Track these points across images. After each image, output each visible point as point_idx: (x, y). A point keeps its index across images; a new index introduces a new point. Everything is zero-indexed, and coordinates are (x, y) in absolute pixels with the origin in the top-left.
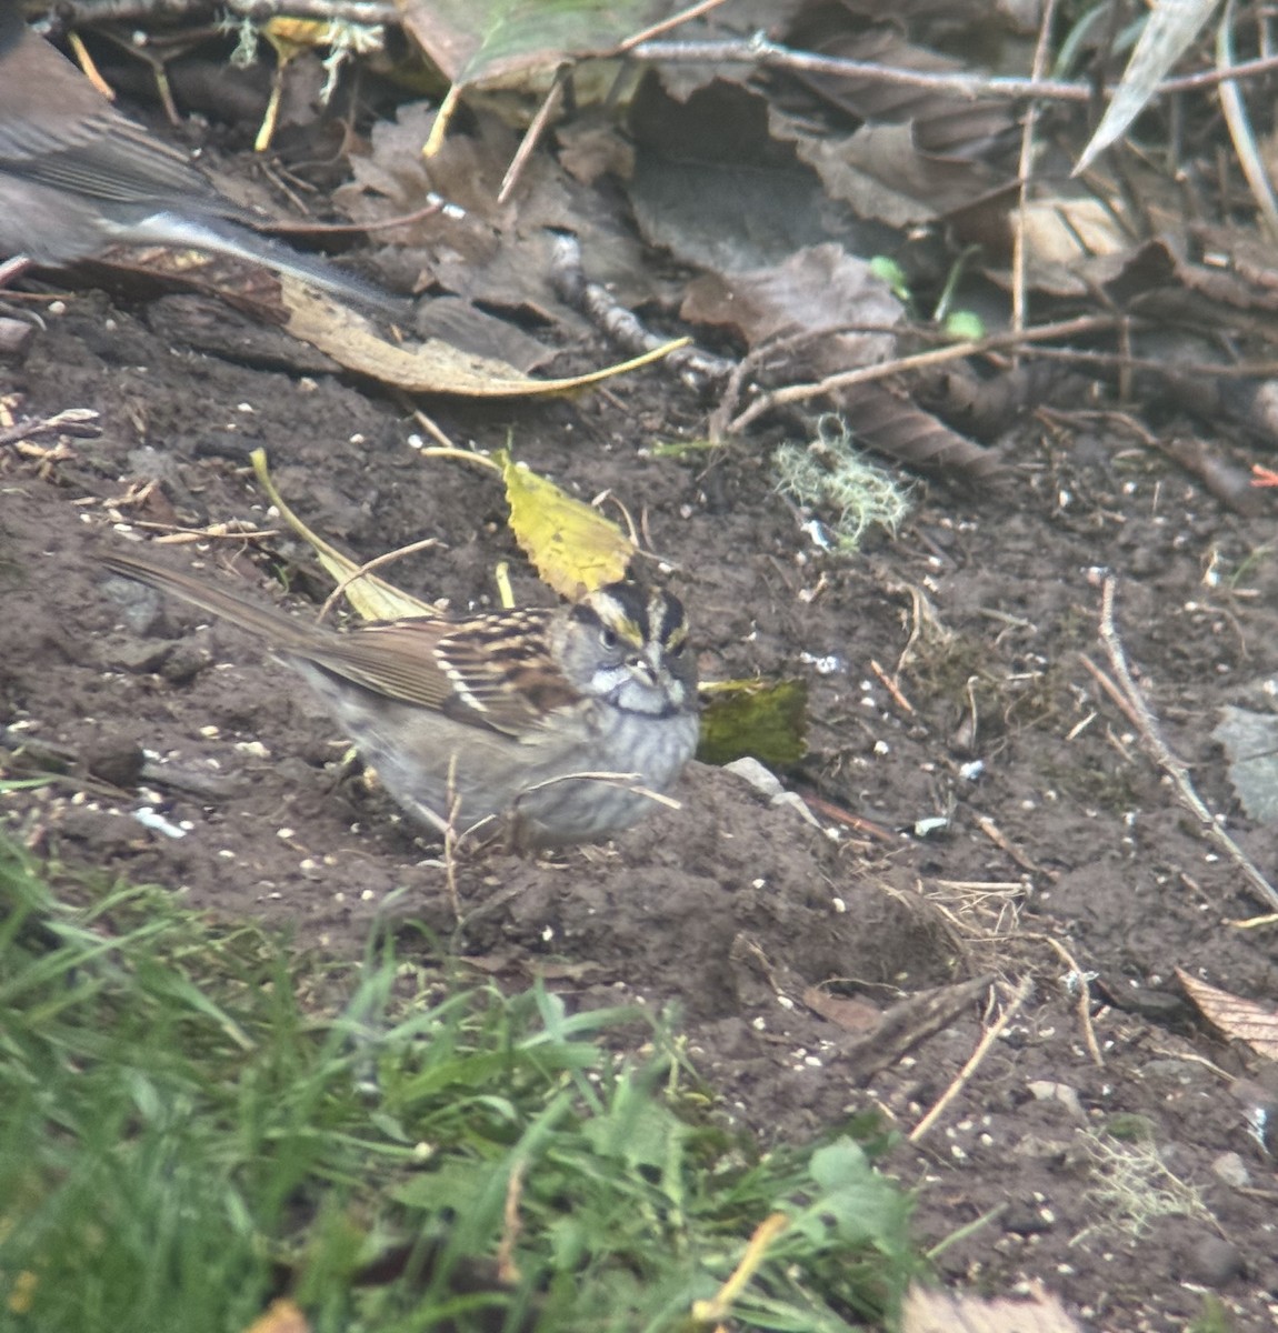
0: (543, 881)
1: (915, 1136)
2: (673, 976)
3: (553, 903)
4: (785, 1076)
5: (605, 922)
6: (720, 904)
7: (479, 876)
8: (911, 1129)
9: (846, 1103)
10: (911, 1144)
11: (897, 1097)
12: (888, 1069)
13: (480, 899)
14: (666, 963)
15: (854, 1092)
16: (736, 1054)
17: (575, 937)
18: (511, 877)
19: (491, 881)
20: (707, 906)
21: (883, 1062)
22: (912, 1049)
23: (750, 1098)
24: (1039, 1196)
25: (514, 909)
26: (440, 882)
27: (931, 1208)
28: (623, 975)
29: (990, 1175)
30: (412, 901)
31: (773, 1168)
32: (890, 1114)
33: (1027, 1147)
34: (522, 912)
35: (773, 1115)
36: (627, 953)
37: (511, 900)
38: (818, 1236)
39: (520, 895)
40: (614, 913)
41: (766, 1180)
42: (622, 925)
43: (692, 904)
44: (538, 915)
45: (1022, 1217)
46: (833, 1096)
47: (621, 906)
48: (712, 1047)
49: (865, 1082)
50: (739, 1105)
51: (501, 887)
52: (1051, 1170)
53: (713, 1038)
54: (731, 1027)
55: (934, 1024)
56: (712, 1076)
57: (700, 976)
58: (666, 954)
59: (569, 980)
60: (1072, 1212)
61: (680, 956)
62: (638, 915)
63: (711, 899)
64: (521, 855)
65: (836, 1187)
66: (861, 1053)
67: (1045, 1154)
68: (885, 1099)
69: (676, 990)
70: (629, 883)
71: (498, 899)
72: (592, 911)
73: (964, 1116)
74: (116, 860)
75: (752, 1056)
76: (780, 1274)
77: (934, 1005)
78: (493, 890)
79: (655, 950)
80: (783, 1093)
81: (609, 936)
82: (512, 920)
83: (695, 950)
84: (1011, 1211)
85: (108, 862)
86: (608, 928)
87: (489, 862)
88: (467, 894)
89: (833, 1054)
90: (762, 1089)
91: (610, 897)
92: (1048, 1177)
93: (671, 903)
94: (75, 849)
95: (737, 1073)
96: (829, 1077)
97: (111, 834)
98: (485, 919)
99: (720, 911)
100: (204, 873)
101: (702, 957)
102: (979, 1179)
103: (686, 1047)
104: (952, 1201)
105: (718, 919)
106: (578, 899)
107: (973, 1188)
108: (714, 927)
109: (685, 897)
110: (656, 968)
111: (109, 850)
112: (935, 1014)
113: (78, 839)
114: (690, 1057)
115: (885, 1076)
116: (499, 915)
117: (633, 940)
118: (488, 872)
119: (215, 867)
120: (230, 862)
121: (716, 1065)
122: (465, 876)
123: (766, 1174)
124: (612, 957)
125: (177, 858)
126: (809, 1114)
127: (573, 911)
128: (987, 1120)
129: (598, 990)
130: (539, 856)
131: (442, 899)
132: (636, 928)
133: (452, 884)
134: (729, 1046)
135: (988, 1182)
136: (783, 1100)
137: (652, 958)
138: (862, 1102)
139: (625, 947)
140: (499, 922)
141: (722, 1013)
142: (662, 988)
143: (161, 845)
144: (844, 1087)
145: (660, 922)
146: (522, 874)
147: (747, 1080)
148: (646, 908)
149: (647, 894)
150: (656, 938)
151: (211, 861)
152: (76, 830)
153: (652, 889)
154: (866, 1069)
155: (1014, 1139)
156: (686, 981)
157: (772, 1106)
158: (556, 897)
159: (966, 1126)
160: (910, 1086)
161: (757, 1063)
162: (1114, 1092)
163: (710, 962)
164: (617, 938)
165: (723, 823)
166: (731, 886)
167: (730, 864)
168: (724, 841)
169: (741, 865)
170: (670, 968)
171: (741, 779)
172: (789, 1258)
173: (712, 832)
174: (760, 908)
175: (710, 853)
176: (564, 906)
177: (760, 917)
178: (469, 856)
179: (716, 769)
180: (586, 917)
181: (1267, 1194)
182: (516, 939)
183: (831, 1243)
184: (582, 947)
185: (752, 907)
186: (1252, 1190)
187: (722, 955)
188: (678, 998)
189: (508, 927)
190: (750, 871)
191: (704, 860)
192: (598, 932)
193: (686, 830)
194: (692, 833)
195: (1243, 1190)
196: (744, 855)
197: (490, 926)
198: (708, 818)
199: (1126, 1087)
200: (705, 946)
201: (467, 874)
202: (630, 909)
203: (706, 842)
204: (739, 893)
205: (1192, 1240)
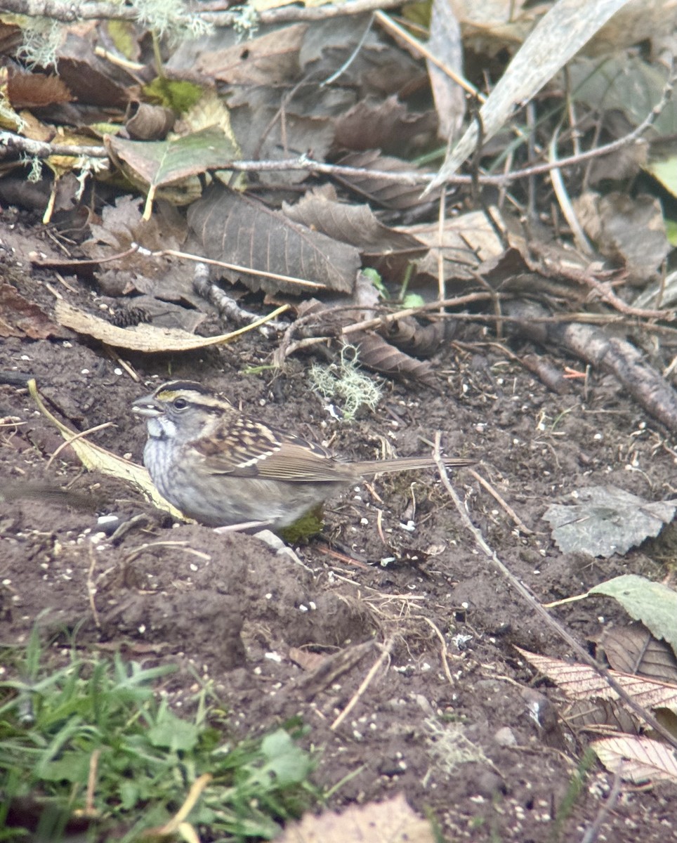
0: (139, 600)
1: (334, 726)
2: (209, 648)
3: (145, 612)
4: (265, 699)
5: (173, 621)
6: (234, 608)
7: (105, 600)
8: (332, 722)
9: (298, 711)
10: (332, 731)
11: (327, 707)
12: (323, 691)
13: (106, 612)
14: (206, 641)
15: (302, 705)
16: (243, 687)
17: (156, 630)
18: (122, 599)
19: (112, 602)
20: (227, 610)
21: (320, 688)
22: (336, 680)
23: (248, 711)
24: (399, 755)
25: (124, 617)
26: (86, 604)
27: (341, 765)
28: (183, 648)
29: (374, 745)
30: (69, 615)
31: (246, 749)
32: (321, 715)
33: (394, 730)
34: (128, 618)
35: (260, 719)
36: (185, 637)
37: (122, 612)
38: (266, 783)
39: (127, 609)
40: (178, 616)
41: (241, 755)
42: (182, 622)
43: (219, 609)
44: (137, 619)
45: (389, 767)
46: (290, 708)
47: (180, 612)
48: (229, 685)
49: (311, 699)
50: (242, 715)
51: (118, 605)
52: (407, 741)
53: (230, 680)
54: (240, 673)
55: (346, 667)
56: (228, 700)
57: (224, 646)
58: (205, 636)
59: (153, 653)
60: (417, 763)
61: (213, 637)
62: (190, 616)
63: (229, 606)
64: (128, 587)
65: (277, 756)
66: (308, 684)
67: (404, 732)
68: (319, 708)
69: (211, 655)
70: (186, 600)
71: (116, 612)
72: (165, 616)
73: (362, 714)
75: (251, 688)
76: (247, 804)
77: (346, 656)
78: (114, 607)
79: (200, 634)
80: (265, 707)
81: (175, 629)
82: (123, 622)
83: (221, 633)
84: (384, 763)
86: (174, 624)
87: (112, 592)
88: (100, 610)
89: (294, 685)
90: (254, 706)
91: (175, 608)
92: (404, 745)
93: (208, 609)
95: (241, 698)
96: (289, 698)
98: (109, 623)
99: (234, 612)
101: (225, 637)
102: (368, 748)
103: (214, 685)
104: (352, 760)
105: (233, 616)
106: (158, 610)
107: (365, 752)
108: (231, 621)
109: (215, 606)
110: (201, 644)
112: (346, 661)
114: (216, 691)
115: (322, 696)
116: (116, 620)
117: (187, 630)
118: (111, 597)
121: (230, 694)
122: (98, 600)
123: (242, 752)
124: (177, 638)
126: (278, 718)
127: (155, 616)
128: (374, 716)
129: (169, 657)
130: (139, 588)
131: (87, 613)
132: (189, 624)
133: (93, 605)
134: (238, 684)
135: (373, 749)
136: (264, 711)
137: (198, 639)
138: (307, 710)
139: (184, 634)
140: (116, 624)
141: (236, 666)
142: (203, 655)
144: (296, 702)
145: (202, 620)
146: (129, 598)
147: (246, 701)
148: (195, 612)
149: (195, 605)
150: (200, 628)
153: (197, 602)
154: (311, 691)
155: (387, 725)
156: (217, 650)
157: (258, 714)
158: (146, 608)
159: (363, 720)
160: (334, 700)
161: (251, 692)
162: (459, 698)
163: (230, 640)
164: (179, 629)
165: (250, 565)
166: (253, 598)
167: (254, 586)
168: (250, 574)
169: (259, 587)
170: (208, 643)
171: (262, 542)
172: (253, 797)
173: (244, 571)
174: (269, 609)
175: (242, 581)
176: (151, 614)
177: (269, 614)
178: (102, 590)
179: (249, 537)
180: (163, 619)
181: (523, 748)
182: (126, 632)
183: (275, 786)
184: (161, 635)
185: (265, 609)
186: (516, 747)
187: (237, 635)
188: (212, 659)
189: (121, 626)
190: (264, 589)
191: (239, 585)
192: (169, 627)
193: (229, 570)
194: (232, 571)
195: (511, 747)
196: (261, 582)
197: (112, 626)
198: (242, 563)
199: (465, 695)
200: (227, 631)
201: (100, 600)
202: (186, 613)
203: (240, 575)
204: (258, 602)
205: (479, 775)
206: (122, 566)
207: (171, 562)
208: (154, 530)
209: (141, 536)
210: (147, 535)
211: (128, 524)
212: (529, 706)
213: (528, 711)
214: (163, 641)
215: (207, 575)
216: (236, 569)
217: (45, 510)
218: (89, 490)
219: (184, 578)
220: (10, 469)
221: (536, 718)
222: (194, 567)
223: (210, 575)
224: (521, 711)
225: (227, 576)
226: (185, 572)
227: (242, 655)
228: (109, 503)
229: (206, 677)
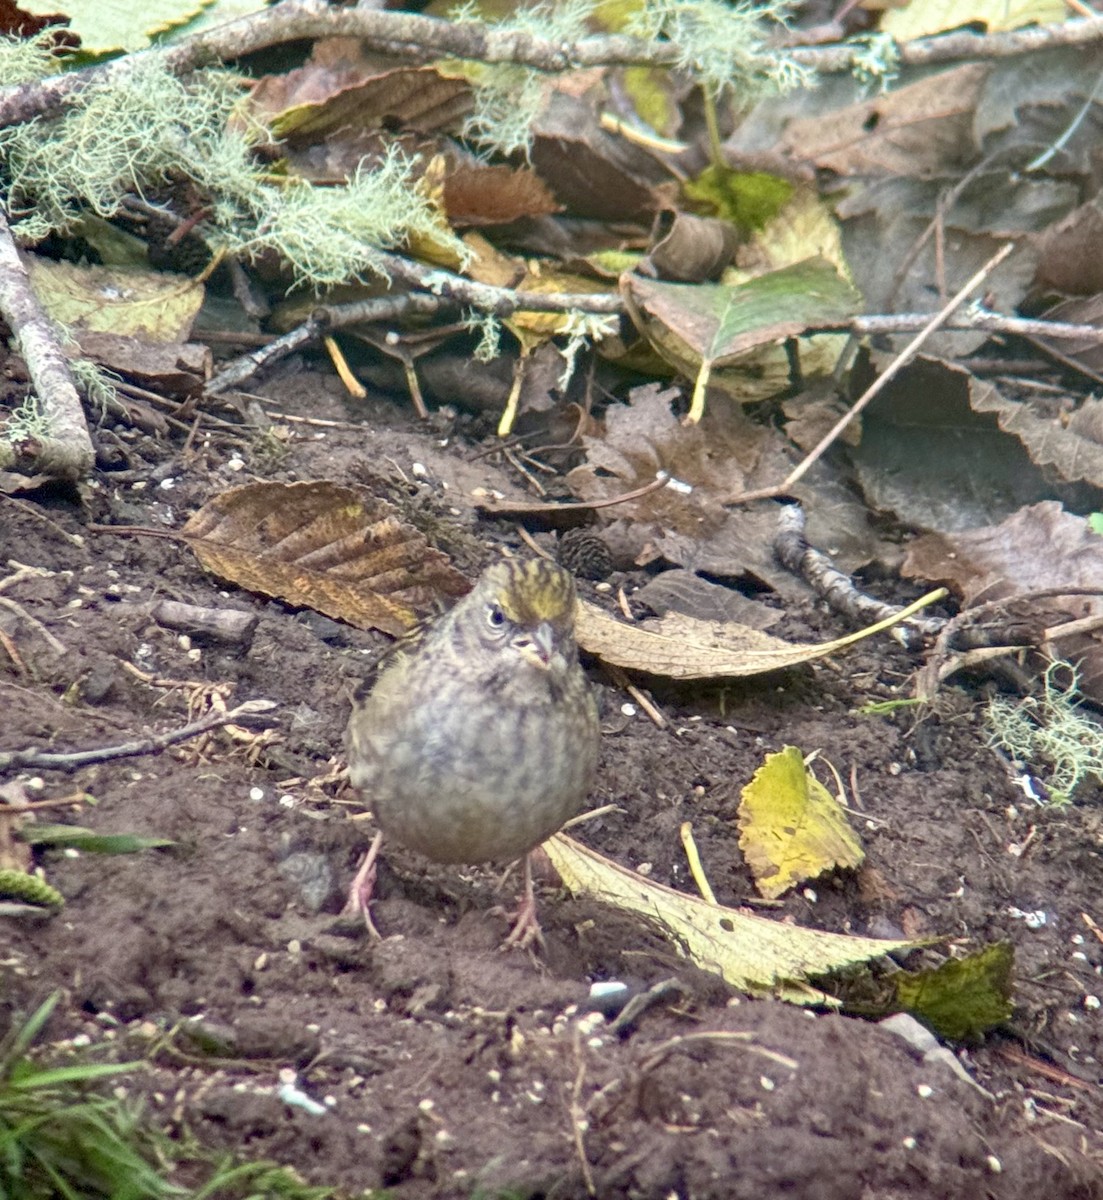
0: (667, 1144)
3: (678, 1167)
5: (728, 1185)
6: (844, 1164)
7: (605, 1142)
13: (606, 1166)
18: (636, 1142)
19: (616, 1147)
20: (830, 1166)
25: (639, 1175)
26: (569, 1149)
30: (538, 1170)
34: (646, 1178)
37: (635, 1167)
39: (645, 1160)
40: (738, 1176)
42: (746, 1189)
43: (814, 1166)
44: (663, 1180)
47: (742, 1169)
51: (627, 1153)
62: (761, 1177)
63: (835, 1160)
64: (646, 1118)
70: (752, 1146)
71: (622, 1166)
72: (715, 1175)
74: (255, 1140)
78: (619, 1156)
82: (637, 1186)
85: (247, 1141)
86: (732, 1192)
87: (616, 1128)
88: (594, 1162)
91: (733, 1161)
93: (794, 1165)
94: (216, 1130)
97: (251, 1112)
98: (613, 1185)
99: (844, 1171)
100: (340, 1148)
105: (841, 1180)
106: (701, 1163)
108: (838, 1188)
109: (808, 1158)
111: (248, 1128)
113: (219, 1120)
116: (624, 1182)
118: (615, 1137)
119: (351, 1142)
120: (366, 1136)
122: (591, 1142)
125: (313, 1134)
127: (696, 1175)
130: (667, 1121)
131: (570, 1167)
132: (759, 1192)
133: (581, 1152)
140: (625, 1189)
143: (298, 1122)
145: (783, 1185)
146: (648, 1139)
148: (770, 1170)
149: (770, 1156)
151: (348, 1137)
152: (217, 1109)
153: (775, 1150)
158: (680, 1160)
165: (872, 1082)
166: (880, 1146)
167: (880, 1123)
168: (873, 1099)
169: (891, 1124)
171: (896, 1037)
173: (862, 1092)
174: (910, 1168)
175: (858, 1112)
176: (689, 1171)
177: (909, 1178)
178: (598, 1122)
179: (872, 1026)
180: (710, 1181)
185: (902, 1167)
189: (634, 1194)
190: (900, 1128)
191: (852, 1120)
193: (833, 1089)
194: (839, 1092)
196: (894, 1114)
197: (617, 1193)
201: (594, 1142)
202: (754, 1171)
203: (853, 1101)
204: (888, 1153)
206: (635, 1077)
207: (725, 1072)
208: (692, 1010)
209: (669, 1021)
210: (680, 1019)
211: (646, 997)
215: (792, 1098)
216: (846, 1089)
217: (495, 968)
218: (575, 932)
219: (748, 1103)
222: (766, 1084)
223: (798, 1099)
225: (830, 1101)
226: (750, 1092)
228: (609, 958)
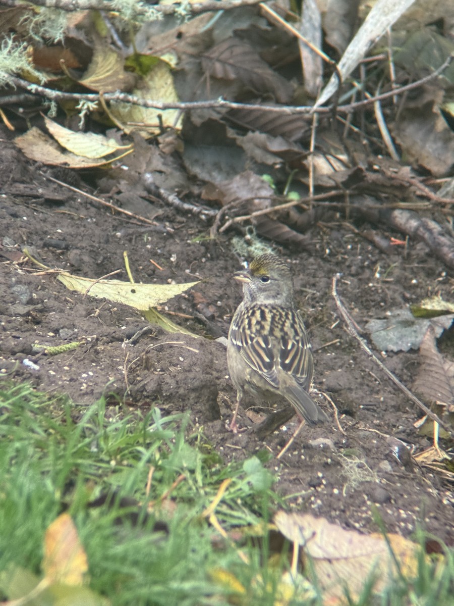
0: (156, 378)
1: (279, 457)
2: (198, 407)
3: (159, 385)
5: (176, 390)
6: (213, 383)
7: (135, 377)
8: (278, 454)
9: (256, 446)
10: (278, 459)
11: (273, 444)
12: (269, 435)
13: (135, 385)
14: (196, 403)
15: (258, 443)
16: (220, 432)
17: (166, 396)
18: (145, 377)
19: (139, 378)
20: (209, 384)
21: (268, 433)
23: (225, 446)
24: (320, 475)
25: (146, 387)
27: (285, 480)
29: (304, 469)
31: (231, 467)
32: (270, 450)
33: (316, 460)
34: (149, 388)
36: (183, 400)
37: (145, 385)
38: (246, 489)
39: (148, 383)
40: (179, 388)
41: (229, 472)
42: (181, 391)
43: (204, 383)
44: (154, 389)
45: (315, 481)
46: (252, 444)
47: (180, 385)
48: (212, 430)
49: (263, 439)
50: (221, 448)
51: (142, 380)
52: (324, 467)
53: (212, 427)
54: (218, 423)
55: (284, 420)
56: (212, 439)
57: (207, 406)
58: (196, 401)
59: (165, 409)
60: (332, 480)
61: (201, 400)
62: (187, 388)
63: (210, 382)
64: (148, 370)
65: (253, 473)
66: (260, 430)
67: (322, 461)
68: (269, 445)
69: (200, 412)
70: (183, 377)
71: (141, 384)
72: (172, 387)
73: (295, 450)
74: (17, 377)
75: (225, 432)
76: (236, 503)
77: (284, 414)
78: (140, 381)
79: (193, 399)
81: (177, 395)
82: (146, 391)
83: (205, 399)
84: (311, 481)
85: (14, 377)
86: (177, 392)
87: (138, 372)
88: (131, 383)
89: (252, 431)
91: (177, 383)
92: (324, 469)
93: (197, 383)
95: (220, 438)
96: (250, 438)
98: (137, 391)
99: (212, 386)
100: (46, 379)
101: (208, 401)
102: (301, 471)
103: (203, 430)
104: (292, 478)
105: (213, 388)
106: (167, 383)
107: (298, 473)
108: (211, 391)
109: (202, 381)
110: (193, 405)
111: (14, 373)
112: (284, 417)
114: (204, 434)
115: (269, 438)
116: (142, 389)
117: (185, 396)
118: (138, 376)
119: (49, 377)
121: (213, 436)
123: (229, 470)
124: (178, 401)
125: (37, 375)
126: (244, 450)
127: (165, 387)
128: (303, 451)
129: (173, 412)
130: (155, 370)
131: (123, 385)
132: (186, 392)
133: (126, 380)
134: (217, 429)
135: (303, 471)
137: (192, 401)
138: (262, 446)
139: (183, 398)
140: (142, 392)
141: (215, 419)
142: (195, 411)
143: (31, 371)
144: (255, 441)
145: (194, 390)
146: (149, 376)
147: (223, 440)
148: (189, 385)
149: (189, 381)
150: (193, 395)
151: (47, 375)
153: (191, 379)
154: (262, 435)
155: (311, 457)
156: (203, 409)
158: (160, 383)
159: (296, 453)
160: (277, 440)
161: (226, 435)
162: (347, 442)
163: (211, 402)
164: (180, 395)
165: (215, 358)
166: (218, 378)
167: (218, 371)
168: (215, 364)
169: (221, 371)
170: (198, 404)
171: (221, 344)
172: (238, 497)
173: (212, 361)
174: (227, 385)
175: (211, 368)
176: (162, 386)
177: (227, 388)
178: (131, 371)
179: (212, 341)
180: (170, 389)
181: (398, 474)
182: (148, 397)
183: (251, 492)
184: (169, 399)
185: (225, 385)
186: (393, 473)
187: (215, 400)
188: (201, 414)
189: (145, 393)
190: (224, 373)
191: (209, 370)
192: (174, 394)
193: (203, 361)
194: (205, 361)
195: (390, 473)
196: (222, 368)
197: (139, 393)
198: (210, 356)
199: (351, 440)
200: (209, 397)
201: (131, 377)
202: (184, 386)
203: (209, 364)
204: (221, 380)
205: (373, 489)
206: (144, 357)
207: (168, 355)
208: (156, 336)
209: (149, 339)
210: (152, 338)
211: (141, 332)
212: (391, 448)
213: (391, 451)
214: (170, 402)
215: (189, 363)
216: (207, 360)
217: (88, 323)
218: (111, 312)
219: (176, 365)
220: (63, 298)
221: (396, 456)
222: (181, 359)
223: (191, 363)
224: (387, 452)
225: (202, 364)
226: (177, 362)
227: (218, 412)
228: (122, 320)
229: (197, 425)
